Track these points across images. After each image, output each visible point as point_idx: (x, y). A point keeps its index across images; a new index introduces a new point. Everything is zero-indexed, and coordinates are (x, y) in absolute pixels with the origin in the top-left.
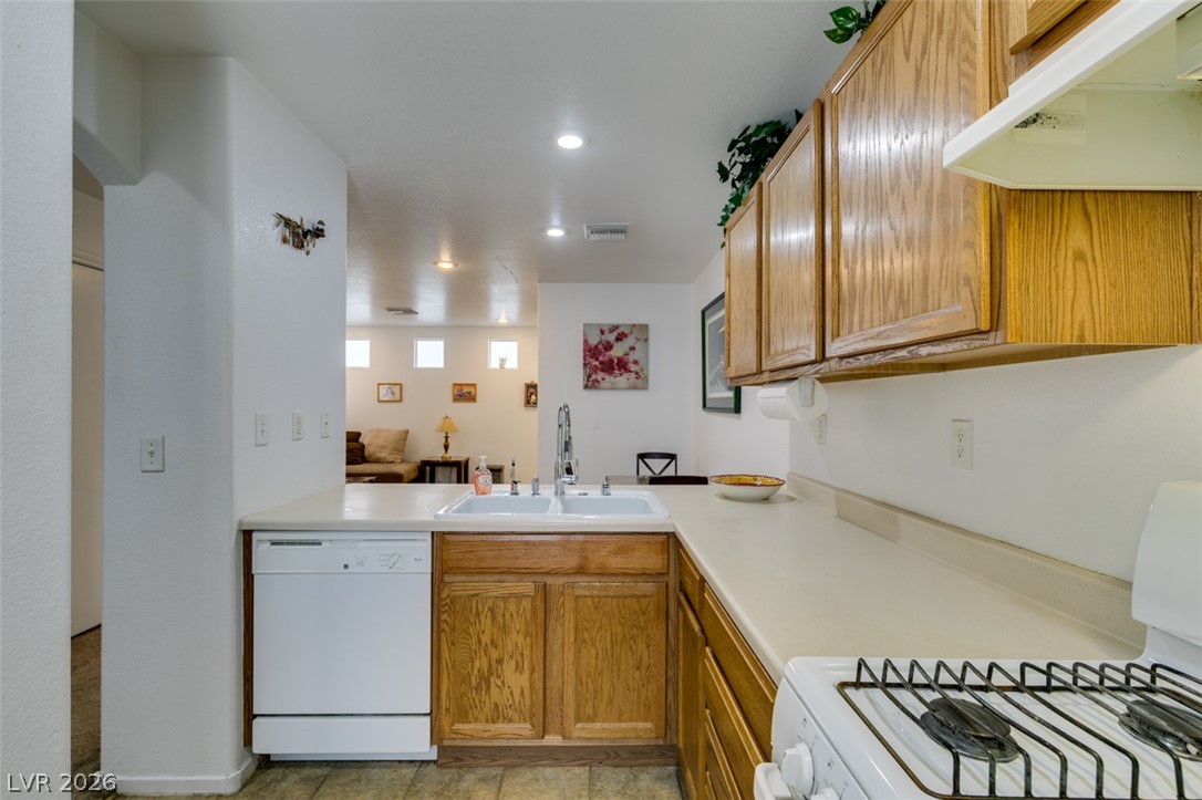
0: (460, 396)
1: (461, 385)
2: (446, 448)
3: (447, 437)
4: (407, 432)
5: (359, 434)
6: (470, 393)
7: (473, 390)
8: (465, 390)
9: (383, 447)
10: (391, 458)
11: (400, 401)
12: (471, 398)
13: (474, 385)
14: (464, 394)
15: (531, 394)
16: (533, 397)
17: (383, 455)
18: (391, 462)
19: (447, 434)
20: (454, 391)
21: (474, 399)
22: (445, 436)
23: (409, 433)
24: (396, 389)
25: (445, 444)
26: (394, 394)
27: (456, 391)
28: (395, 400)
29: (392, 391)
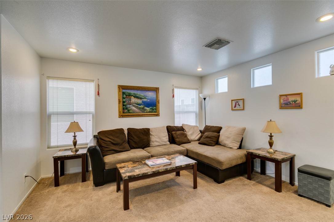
0: (286, 104)
1: (286, 95)
2: (271, 144)
3: (271, 136)
4: (244, 130)
5: (221, 129)
6: (295, 101)
7: (298, 99)
8: (291, 99)
9: (228, 138)
10: (230, 145)
11: (243, 109)
12: (298, 106)
13: (300, 94)
14: (291, 103)
17: (228, 142)
18: (231, 148)
19: (271, 134)
20: (280, 101)
21: (300, 106)
22: (270, 135)
23: (246, 130)
24: (241, 103)
25: (270, 141)
26: (240, 106)
27: (282, 101)
28: (240, 109)
29: (238, 104)
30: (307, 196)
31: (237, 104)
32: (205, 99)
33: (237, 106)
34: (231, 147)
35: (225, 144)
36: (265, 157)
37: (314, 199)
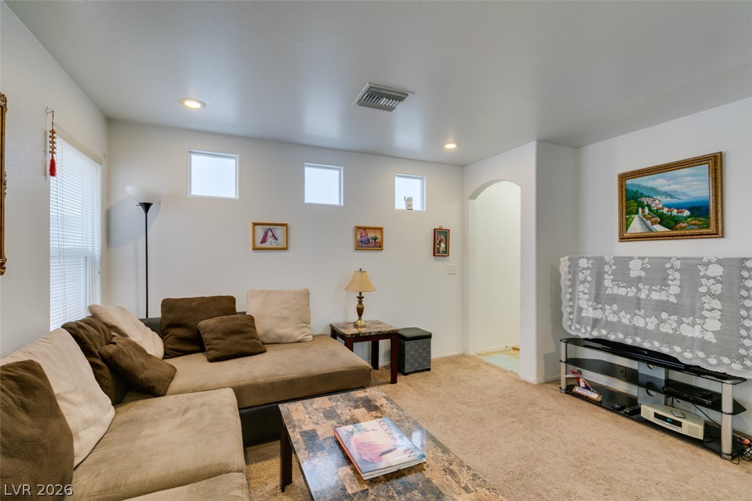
0: (364, 242)
1: (365, 229)
2: (360, 312)
3: (360, 298)
4: (307, 293)
5: (232, 300)
6: (375, 239)
7: (379, 236)
8: (371, 235)
9: (285, 319)
10: (299, 335)
11: (286, 249)
12: (377, 245)
13: (381, 229)
14: (369, 240)
15: (441, 241)
16: (443, 245)
17: (285, 330)
18: (299, 342)
19: (360, 293)
20: (356, 236)
21: (380, 247)
22: (358, 295)
23: (310, 295)
24: (279, 232)
25: (361, 306)
26: (277, 239)
27: (359, 236)
28: (278, 246)
29: (273, 235)
30: (413, 370)
31: (270, 234)
32: (147, 206)
33: (270, 240)
34: (301, 337)
35: (281, 337)
36: (379, 335)
37: (419, 369)
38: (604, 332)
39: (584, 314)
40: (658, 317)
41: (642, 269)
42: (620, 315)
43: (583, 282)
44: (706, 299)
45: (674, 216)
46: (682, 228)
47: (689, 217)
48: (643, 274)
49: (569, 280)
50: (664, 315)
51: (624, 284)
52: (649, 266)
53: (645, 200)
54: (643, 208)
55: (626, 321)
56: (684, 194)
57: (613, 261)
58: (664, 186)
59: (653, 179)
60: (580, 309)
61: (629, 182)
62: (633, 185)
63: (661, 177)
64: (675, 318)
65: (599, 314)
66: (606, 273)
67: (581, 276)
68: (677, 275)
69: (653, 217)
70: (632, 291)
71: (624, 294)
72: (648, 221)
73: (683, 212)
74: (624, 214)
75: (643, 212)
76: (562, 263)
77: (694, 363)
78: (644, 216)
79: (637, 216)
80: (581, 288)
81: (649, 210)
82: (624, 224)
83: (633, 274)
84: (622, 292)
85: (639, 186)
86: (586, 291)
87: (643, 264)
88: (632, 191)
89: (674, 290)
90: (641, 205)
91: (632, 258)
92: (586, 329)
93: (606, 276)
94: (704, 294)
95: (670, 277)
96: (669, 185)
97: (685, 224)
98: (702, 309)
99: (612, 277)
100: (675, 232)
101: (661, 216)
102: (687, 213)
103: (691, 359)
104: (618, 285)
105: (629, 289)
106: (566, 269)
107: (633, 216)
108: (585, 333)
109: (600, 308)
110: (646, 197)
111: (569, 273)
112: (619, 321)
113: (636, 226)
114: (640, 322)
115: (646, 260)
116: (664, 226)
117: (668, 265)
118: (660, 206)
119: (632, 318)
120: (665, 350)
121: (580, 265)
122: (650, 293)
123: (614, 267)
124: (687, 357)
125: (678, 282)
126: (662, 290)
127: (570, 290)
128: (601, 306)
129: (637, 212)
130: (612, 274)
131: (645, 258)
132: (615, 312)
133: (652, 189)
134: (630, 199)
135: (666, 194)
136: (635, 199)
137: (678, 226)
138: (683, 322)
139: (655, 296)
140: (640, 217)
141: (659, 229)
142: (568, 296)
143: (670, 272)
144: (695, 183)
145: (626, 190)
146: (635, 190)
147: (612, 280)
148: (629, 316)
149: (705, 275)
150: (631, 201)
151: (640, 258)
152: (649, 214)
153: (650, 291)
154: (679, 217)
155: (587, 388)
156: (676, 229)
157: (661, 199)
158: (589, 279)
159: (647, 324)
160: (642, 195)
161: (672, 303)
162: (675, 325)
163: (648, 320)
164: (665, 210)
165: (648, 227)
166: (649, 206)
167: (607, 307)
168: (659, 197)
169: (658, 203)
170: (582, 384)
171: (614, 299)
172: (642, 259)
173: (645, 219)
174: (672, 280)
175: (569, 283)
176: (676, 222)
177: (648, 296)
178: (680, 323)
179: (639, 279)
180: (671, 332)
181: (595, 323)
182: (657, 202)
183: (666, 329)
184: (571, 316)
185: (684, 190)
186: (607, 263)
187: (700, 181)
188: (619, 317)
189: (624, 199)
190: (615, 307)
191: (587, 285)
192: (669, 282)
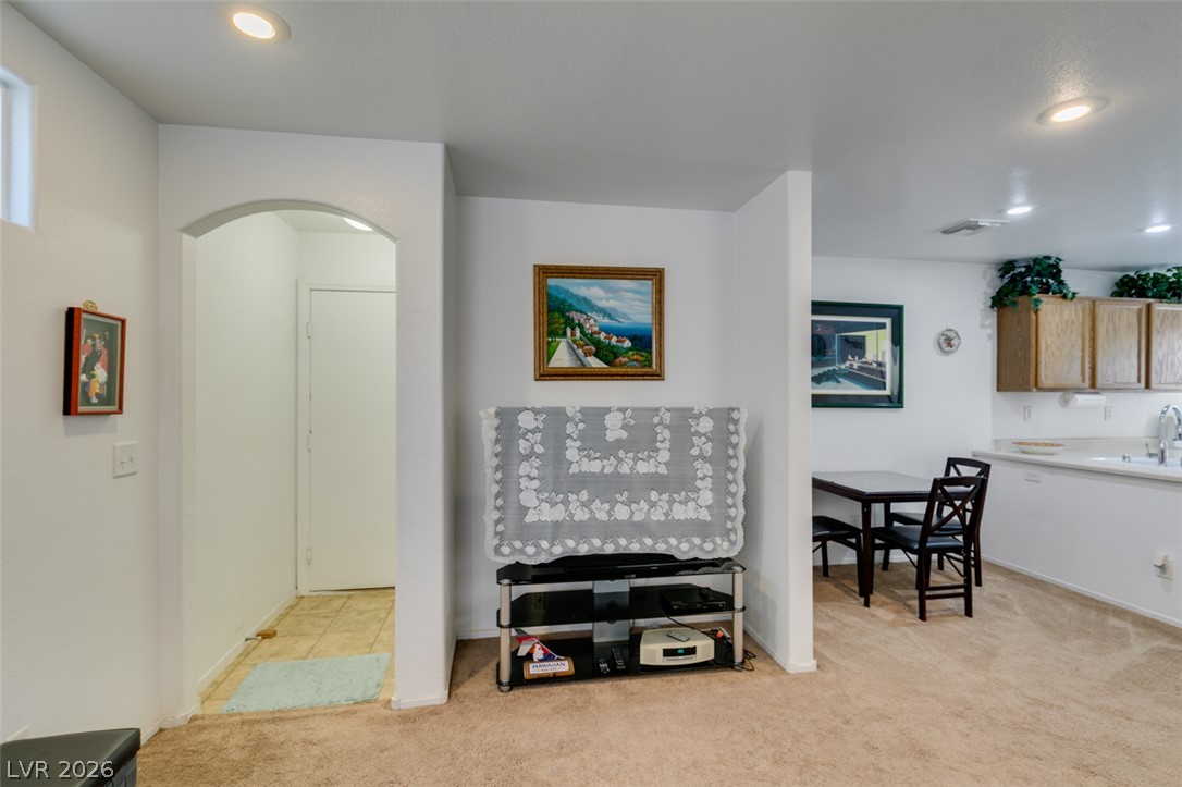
16: (99, 374)
38: (571, 543)
39: (530, 518)
40: (648, 500)
41: (624, 427)
42: (593, 507)
43: (527, 458)
44: (698, 464)
45: (613, 347)
46: (622, 365)
47: (630, 349)
48: (624, 435)
49: (497, 455)
50: (654, 495)
51: (598, 454)
52: (633, 422)
53: (573, 314)
54: (573, 329)
55: (602, 516)
56: (624, 315)
57: (579, 416)
58: (601, 299)
59: (588, 286)
60: (524, 510)
61: (552, 282)
62: (557, 288)
63: (599, 285)
64: (665, 497)
65: (559, 513)
66: (569, 436)
67: (523, 446)
68: (667, 434)
69: (587, 345)
70: (611, 465)
71: (598, 471)
72: (580, 350)
73: (623, 342)
74: (546, 334)
75: (573, 335)
76: (484, 422)
77: (691, 556)
78: (574, 341)
79: (565, 339)
80: (524, 469)
81: (581, 333)
82: (544, 352)
83: (611, 436)
84: (595, 467)
85: (567, 292)
86: (534, 473)
87: (625, 419)
88: (557, 298)
89: (665, 456)
90: (570, 322)
91: (608, 410)
92: (537, 546)
93: (569, 442)
94: (696, 458)
95: (660, 438)
96: (608, 300)
97: (626, 360)
98: (695, 478)
99: (578, 443)
100: (614, 370)
101: (597, 343)
102: (627, 344)
103: (689, 551)
104: (588, 456)
105: (605, 462)
106: (493, 435)
107: (558, 339)
108: (537, 554)
109: (561, 502)
110: (577, 311)
111: (497, 441)
112: (593, 518)
113: (562, 357)
114: (622, 513)
115: (629, 413)
116: (600, 359)
117: (656, 420)
118: (596, 329)
119: (612, 508)
120: (661, 548)
121: (520, 424)
122: (635, 464)
123: (582, 426)
124: (683, 550)
125: (667, 444)
126: (650, 457)
127: (499, 475)
128: (561, 496)
129: (564, 334)
130: (580, 438)
131: (626, 409)
132: (584, 505)
133: (585, 300)
134: (554, 310)
135: (604, 312)
136: (562, 313)
137: (617, 361)
138: (675, 501)
139: (642, 468)
140: (569, 343)
141: (594, 362)
142: (495, 489)
143: (658, 429)
144: (637, 303)
145: (549, 295)
146: (561, 296)
147: (580, 449)
148: (606, 506)
149: (697, 431)
150: (555, 316)
151: (620, 410)
152: (581, 339)
153: (636, 459)
154: (618, 348)
155: (547, 658)
156: (615, 366)
157: (596, 317)
158: (539, 449)
159: (632, 513)
160: (571, 308)
161: (662, 476)
162: (666, 507)
163: (634, 506)
164: (602, 336)
165: (580, 360)
166: (581, 326)
167: (572, 497)
168: (594, 315)
169: (594, 323)
170: (538, 654)
171: (582, 481)
172: (623, 410)
173: (575, 347)
174: (661, 442)
175: (496, 461)
176: (616, 356)
177: (632, 469)
178: (671, 502)
179: (619, 443)
180: (663, 518)
181: (556, 530)
182: (592, 321)
183: (657, 516)
184: (500, 528)
185: (625, 311)
186: (569, 419)
187: (641, 301)
188: (591, 511)
189: (546, 310)
190: (584, 495)
191: (536, 462)
192: (658, 445)
